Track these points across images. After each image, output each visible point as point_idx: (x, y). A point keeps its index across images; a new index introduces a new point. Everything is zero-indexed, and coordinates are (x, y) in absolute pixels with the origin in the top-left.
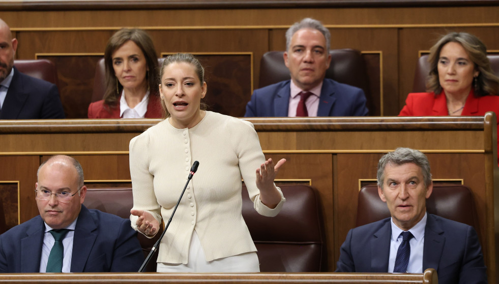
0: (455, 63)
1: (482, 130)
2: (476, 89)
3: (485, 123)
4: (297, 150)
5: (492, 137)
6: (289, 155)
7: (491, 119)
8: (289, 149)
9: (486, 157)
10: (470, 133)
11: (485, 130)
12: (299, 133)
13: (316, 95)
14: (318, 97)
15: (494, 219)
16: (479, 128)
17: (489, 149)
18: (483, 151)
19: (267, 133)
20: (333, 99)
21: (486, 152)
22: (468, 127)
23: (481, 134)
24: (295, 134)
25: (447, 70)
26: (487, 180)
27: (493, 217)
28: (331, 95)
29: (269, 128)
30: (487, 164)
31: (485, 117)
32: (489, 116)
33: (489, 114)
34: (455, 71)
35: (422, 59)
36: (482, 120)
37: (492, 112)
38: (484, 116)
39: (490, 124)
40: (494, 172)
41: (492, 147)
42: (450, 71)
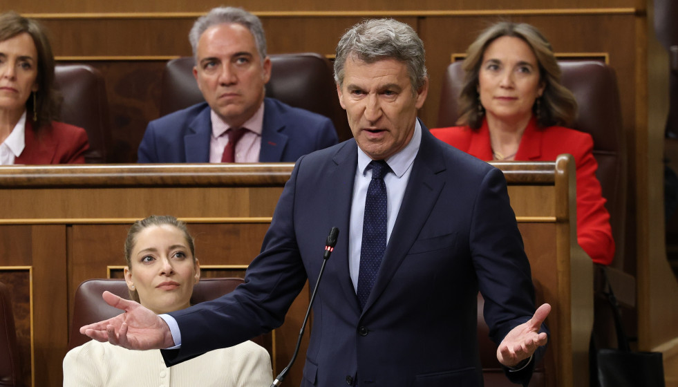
0: (514, 69)
1: (552, 184)
2: (539, 117)
3: (556, 172)
4: (250, 216)
5: (567, 195)
6: (237, 226)
7: (566, 166)
8: (238, 216)
9: (558, 229)
10: (532, 189)
11: (556, 184)
12: (254, 190)
13: (254, 133)
14: (258, 135)
15: (570, 331)
16: (547, 181)
17: (563, 215)
18: (554, 219)
19: (202, 190)
20: (284, 137)
21: (558, 221)
22: (529, 179)
23: (550, 192)
24: (247, 190)
25: (501, 81)
26: (560, 267)
27: (570, 326)
28: (280, 131)
29: (205, 181)
30: (559, 241)
31: (556, 164)
32: (563, 161)
33: (563, 158)
34: (513, 83)
35: (453, 68)
36: (552, 168)
37: (568, 155)
38: (554, 161)
39: (564, 174)
40: (572, 254)
41: (568, 211)
42: (505, 82)
